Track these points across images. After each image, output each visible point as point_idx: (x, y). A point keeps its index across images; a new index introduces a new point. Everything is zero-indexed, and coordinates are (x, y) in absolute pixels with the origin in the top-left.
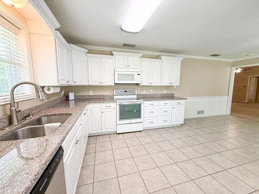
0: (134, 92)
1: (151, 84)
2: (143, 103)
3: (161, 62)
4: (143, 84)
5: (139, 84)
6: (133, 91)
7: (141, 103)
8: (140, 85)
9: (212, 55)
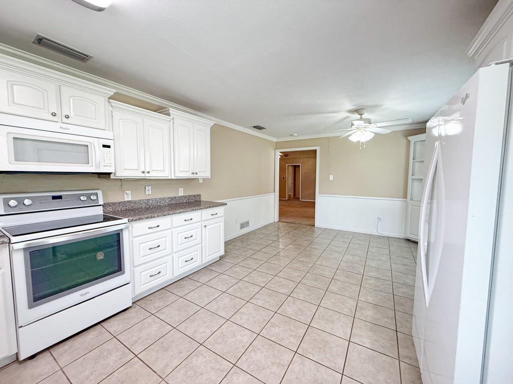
0: (92, 197)
1: (147, 175)
2: (127, 228)
3: (170, 121)
4: (121, 174)
5: (111, 173)
6: (89, 196)
7: (122, 230)
8: (112, 176)
9: (254, 127)
